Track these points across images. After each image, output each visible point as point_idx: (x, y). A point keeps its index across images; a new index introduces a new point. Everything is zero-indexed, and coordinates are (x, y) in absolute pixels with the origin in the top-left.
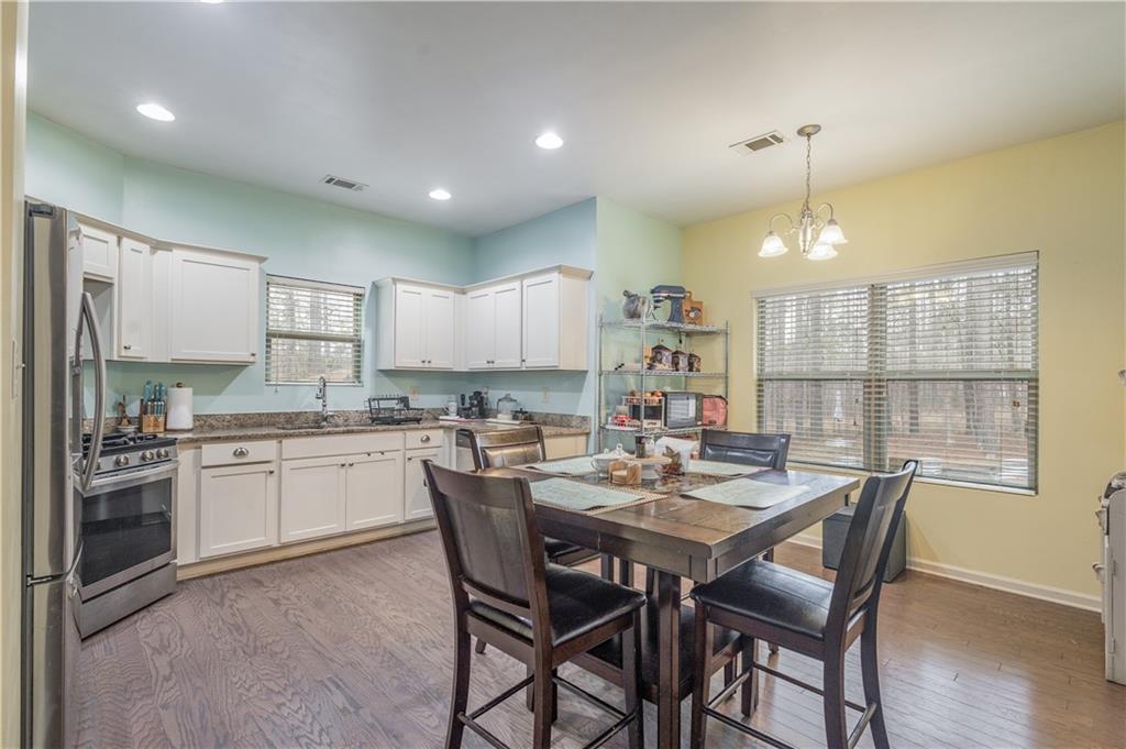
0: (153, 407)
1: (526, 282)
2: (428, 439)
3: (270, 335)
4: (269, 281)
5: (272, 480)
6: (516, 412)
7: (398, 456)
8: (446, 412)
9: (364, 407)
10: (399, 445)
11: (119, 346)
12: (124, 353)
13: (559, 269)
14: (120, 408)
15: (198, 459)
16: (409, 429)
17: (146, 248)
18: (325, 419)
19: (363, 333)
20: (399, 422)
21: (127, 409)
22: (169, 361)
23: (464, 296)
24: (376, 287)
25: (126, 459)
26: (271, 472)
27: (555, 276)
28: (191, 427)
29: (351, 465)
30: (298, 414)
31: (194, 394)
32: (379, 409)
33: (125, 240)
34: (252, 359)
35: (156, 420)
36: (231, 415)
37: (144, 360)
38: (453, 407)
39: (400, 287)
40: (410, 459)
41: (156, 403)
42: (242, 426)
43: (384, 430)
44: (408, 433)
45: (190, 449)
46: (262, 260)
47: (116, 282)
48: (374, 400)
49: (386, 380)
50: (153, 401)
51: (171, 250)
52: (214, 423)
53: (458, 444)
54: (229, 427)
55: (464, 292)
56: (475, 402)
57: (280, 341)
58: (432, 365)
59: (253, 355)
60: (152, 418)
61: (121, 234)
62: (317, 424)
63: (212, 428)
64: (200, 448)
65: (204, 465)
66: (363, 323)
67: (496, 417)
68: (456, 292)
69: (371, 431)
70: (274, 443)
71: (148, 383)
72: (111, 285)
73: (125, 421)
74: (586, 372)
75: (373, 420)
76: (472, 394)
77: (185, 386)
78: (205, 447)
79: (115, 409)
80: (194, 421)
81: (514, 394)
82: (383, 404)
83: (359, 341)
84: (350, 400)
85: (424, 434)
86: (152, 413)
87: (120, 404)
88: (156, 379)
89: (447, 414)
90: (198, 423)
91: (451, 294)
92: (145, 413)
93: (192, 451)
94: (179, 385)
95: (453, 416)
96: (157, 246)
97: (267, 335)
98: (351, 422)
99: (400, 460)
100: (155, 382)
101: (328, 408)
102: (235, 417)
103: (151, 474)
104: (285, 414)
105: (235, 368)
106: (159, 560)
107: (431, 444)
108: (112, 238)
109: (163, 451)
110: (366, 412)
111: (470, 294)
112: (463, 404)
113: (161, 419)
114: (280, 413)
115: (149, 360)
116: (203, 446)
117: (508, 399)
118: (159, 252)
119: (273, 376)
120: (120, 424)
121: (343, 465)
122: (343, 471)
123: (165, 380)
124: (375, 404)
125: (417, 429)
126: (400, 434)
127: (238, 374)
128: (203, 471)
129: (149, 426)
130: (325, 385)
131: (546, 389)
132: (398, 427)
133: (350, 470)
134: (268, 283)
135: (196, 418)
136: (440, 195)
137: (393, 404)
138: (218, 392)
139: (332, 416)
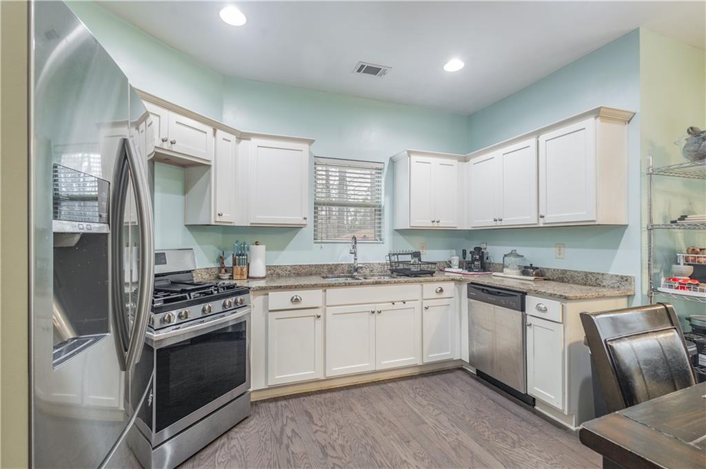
0: (239, 260)
1: (543, 138)
2: (441, 290)
3: (317, 205)
4: (316, 161)
5: (319, 322)
6: (526, 267)
7: (417, 305)
8: (449, 264)
9: (384, 260)
10: (418, 296)
11: (215, 213)
12: (218, 219)
13: (597, 113)
14: (221, 260)
15: (266, 303)
16: (427, 281)
17: (233, 138)
18: (356, 270)
19: (383, 200)
20: (416, 274)
21: (225, 262)
22: (249, 225)
23: (466, 163)
24: (393, 162)
25: (210, 307)
26: (319, 317)
27: (590, 122)
28: (264, 275)
29: (380, 312)
30: (337, 266)
31: (267, 250)
32: (399, 262)
33: (218, 131)
34: (304, 222)
35: (242, 270)
36: (291, 266)
37: (233, 225)
38: (456, 260)
39: (414, 158)
40: (426, 308)
41: (242, 258)
42: (298, 275)
43: (406, 282)
44: (425, 285)
45: (260, 295)
46: (311, 142)
47: (212, 164)
48: (394, 254)
49: (401, 238)
50: (240, 255)
51: (250, 140)
52: (280, 272)
53: (469, 296)
54: (289, 276)
55: (466, 160)
56: (478, 257)
57: (324, 208)
58: (440, 225)
59: (305, 219)
60: (239, 268)
61: (216, 127)
62: (352, 275)
63: (279, 276)
64: (268, 294)
65: (270, 309)
66: (383, 192)
67: (502, 271)
68: (459, 161)
69: (395, 282)
70: (320, 292)
71: (237, 242)
72: (209, 166)
73: (223, 270)
74: (626, 226)
75: (392, 271)
76: (473, 250)
77: (261, 244)
78: (271, 294)
79: (218, 261)
80: (267, 270)
81: (520, 251)
82: (402, 258)
83: (380, 207)
84: (375, 254)
85: (437, 286)
86: (239, 265)
87: (221, 257)
88: (242, 238)
89: (450, 267)
90: (269, 272)
91: (455, 162)
92: (235, 265)
93: (262, 297)
94: (257, 244)
95: (456, 269)
96: (242, 136)
97: (315, 204)
98: (375, 272)
99: (418, 310)
100: (241, 241)
101: (358, 261)
102: (294, 267)
103: (230, 318)
104: (328, 265)
105: (292, 229)
106: (236, 391)
107: (445, 294)
108: (209, 130)
109: (239, 298)
110: (387, 264)
111: (473, 161)
112: (464, 258)
113: (245, 270)
114: (324, 265)
115: (236, 225)
116: (270, 293)
117: (513, 254)
118: (243, 141)
119: (319, 235)
120: (220, 272)
121: (373, 312)
122: (373, 317)
123: (249, 239)
124: (394, 258)
125: (432, 281)
126: (418, 286)
127: (295, 234)
128: (270, 313)
129: (237, 274)
130: (356, 243)
131: (560, 246)
132: (416, 279)
133: (379, 317)
134: (315, 164)
135: (268, 268)
136: (454, 65)
137: (408, 258)
138: (282, 248)
139: (361, 268)
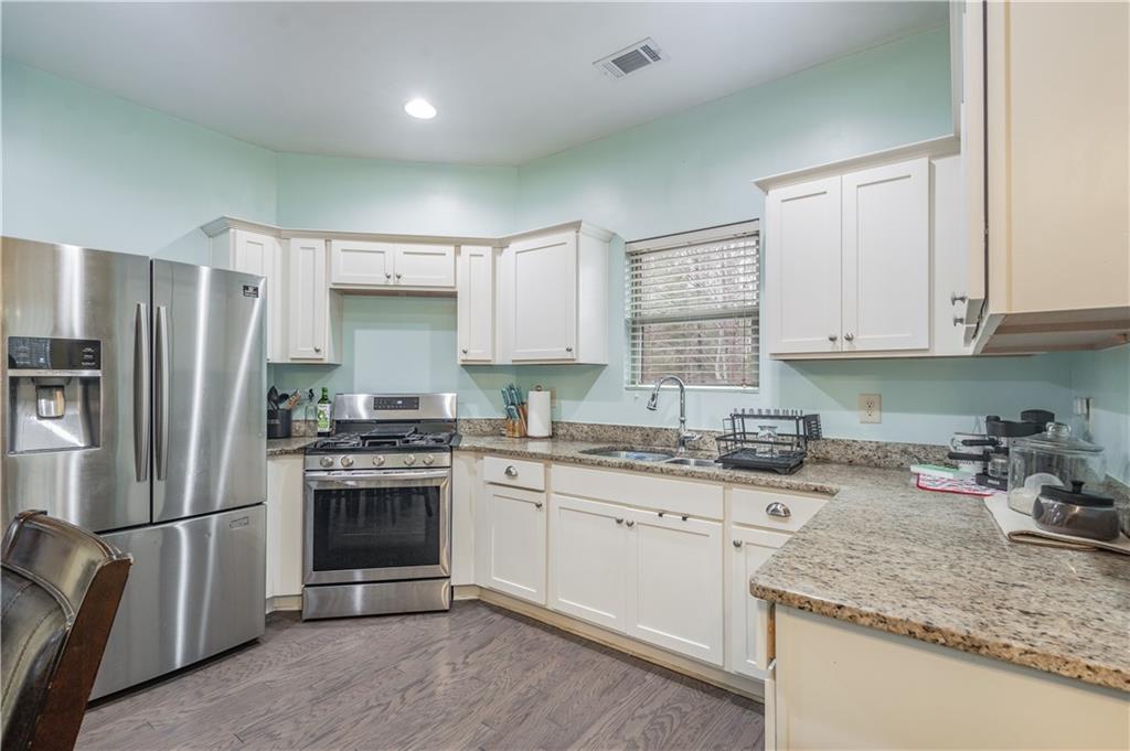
2: (786, 512)
4: (628, 250)
5: (541, 515)
7: (713, 532)
11: (460, 350)
12: (464, 357)
17: (487, 250)
26: (539, 506)
28: (546, 434)
29: (631, 524)
33: (463, 248)
34: (569, 356)
35: (514, 424)
36: (589, 425)
40: (736, 543)
46: (578, 225)
47: (459, 290)
51: (509, 247)
58: (858, 346)
59: (568, 350)
61: (458, 243)
70: (540, 466)
72: (457, 293)
77: (543, 390)
94: (538, 389)
96: (502, 244)
108: (449, 250)
113: (517, 424)
114: (636, 428)
115: (498, 363)
121: (619, 521)
122: (619, 530)
124: (739, 426)
129: (509, 430)
130: (682, 389)
134: (629, 254)
135: (554, 425)
